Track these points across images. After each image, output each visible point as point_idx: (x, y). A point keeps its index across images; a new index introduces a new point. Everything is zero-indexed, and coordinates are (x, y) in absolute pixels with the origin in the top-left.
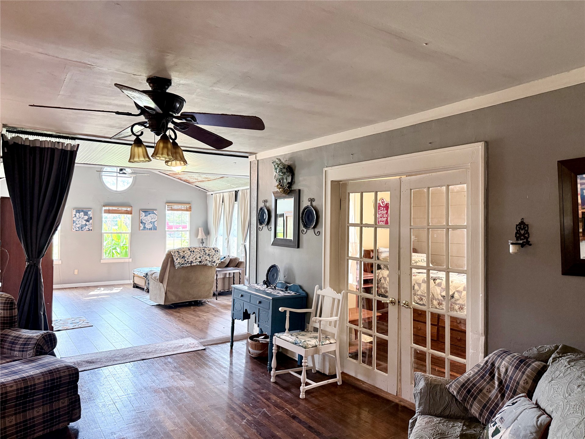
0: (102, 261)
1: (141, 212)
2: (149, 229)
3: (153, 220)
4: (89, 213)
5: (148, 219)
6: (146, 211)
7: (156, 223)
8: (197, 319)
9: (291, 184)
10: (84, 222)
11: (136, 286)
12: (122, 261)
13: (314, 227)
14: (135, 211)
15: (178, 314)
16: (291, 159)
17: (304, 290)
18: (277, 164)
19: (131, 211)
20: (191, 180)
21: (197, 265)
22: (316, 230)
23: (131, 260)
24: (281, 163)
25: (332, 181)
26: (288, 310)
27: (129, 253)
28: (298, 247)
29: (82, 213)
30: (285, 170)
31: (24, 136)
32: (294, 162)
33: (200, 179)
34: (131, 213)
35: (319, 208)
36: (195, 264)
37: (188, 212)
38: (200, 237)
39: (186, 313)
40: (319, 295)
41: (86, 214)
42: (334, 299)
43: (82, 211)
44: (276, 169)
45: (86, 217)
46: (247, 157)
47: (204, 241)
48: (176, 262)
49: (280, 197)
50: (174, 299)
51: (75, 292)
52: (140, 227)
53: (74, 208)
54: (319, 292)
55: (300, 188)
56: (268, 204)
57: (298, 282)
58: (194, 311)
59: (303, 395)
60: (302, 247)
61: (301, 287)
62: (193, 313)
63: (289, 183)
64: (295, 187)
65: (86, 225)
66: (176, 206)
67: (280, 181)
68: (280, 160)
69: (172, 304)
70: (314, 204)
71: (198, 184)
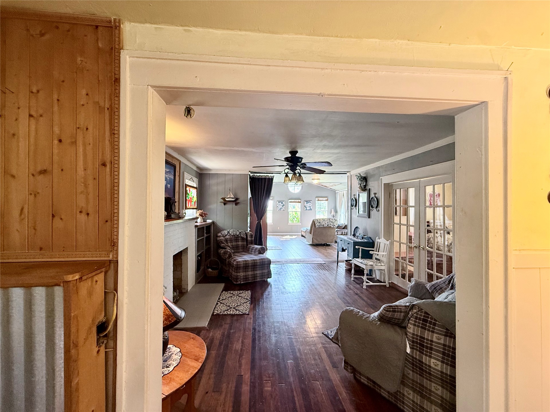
0: (289, 224)
1: (305, 202)
2: (309, 210)
3: (310, 206)
4: (283, 203)
5: (308, 205)
6: (307, 202)
7: (311, 207)
8: (325, 251)
9: (365, 186)
10: (281, 207)
11: (302, 236)
12: (297, 224)
13: (377, 207)
15: (317, 249)
16: (365, 173)
17: (371, 239)
18: (358, 176)
19: (301, 201)
20: (327, 186)
21: (326, 227)
22: (377, 209)
23: (300, 224)
24: (361, 176)
25: (384, 184)
26: (361, 248)
27: (300, 221)
28: (369, 218)
29: (281, 203)
30: (362, 179)
31: (256, 174)
32: (367, 175)
33: (331, 185)
34: (300, 203)
35: (378, 198)
36: (325, 226)
37: (327, 202)
38: (332, 214)
39: (321, 249)
40: (378, 242)
41: (282, 203)
42: (385, 244)
43: (281, 202)
44: (357, 179)
45: (282, 205)
46: (346, 174)
47: (335, 216)
48: (316, 225)
49: (360, 193)
50: (316, 242)
51: (278, 237)
52: (304, 209)
53: (277, 201)
54: (378, 240)
55: (370, 188)
56: (355, 197)
57: (369, 235)
58: (325, 248)
59: (364, 287)
60: (371, 218)
61: (370, 238)
62: (324, 249)
63: (364, 186)
64: (368, 188)
65: (282, 208)
66: (320, 199)
67: (360, 185)
68: (360, 174)
69: (316, 244)
70: (376, 195)
71: (331, 187)
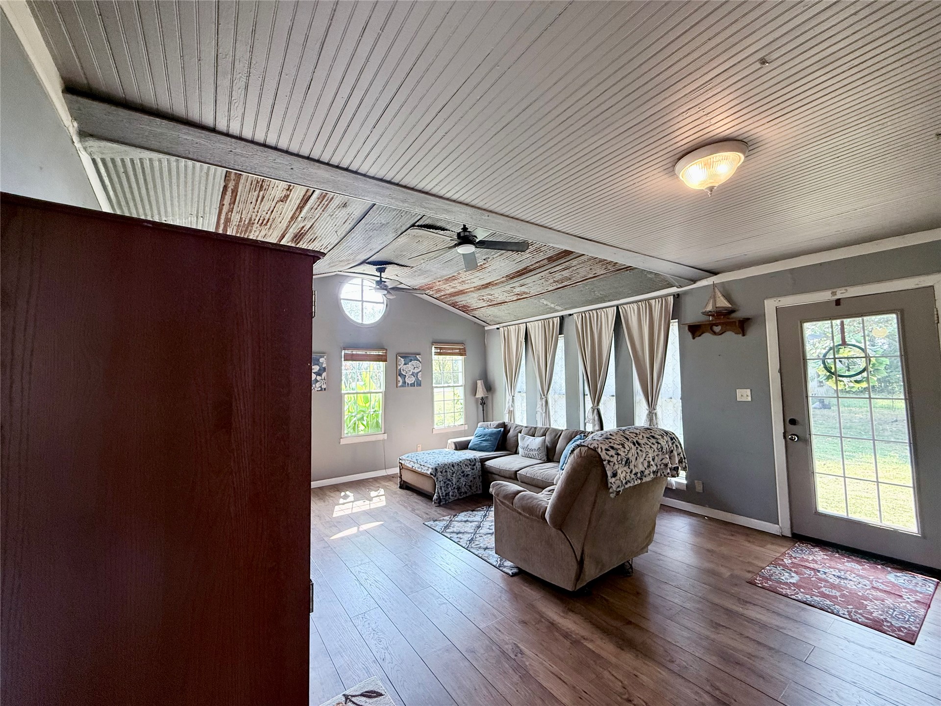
0: (343, 442)
1: (399, 358)
3: (416, 371)
4: (321, 360)
5: (409, 368)
7: (419, 375)
11: (408, 487)
12: (373, 438)
14: (391, 356)
19: (386, 356)
23: (385, 437)
27: (382, 425)
34: (385, 361)
36: (647, 479)
37: (462, 358)
45: (317, 368)
48: (612, 477)
52: (397, 381)
65: (316, 381)
